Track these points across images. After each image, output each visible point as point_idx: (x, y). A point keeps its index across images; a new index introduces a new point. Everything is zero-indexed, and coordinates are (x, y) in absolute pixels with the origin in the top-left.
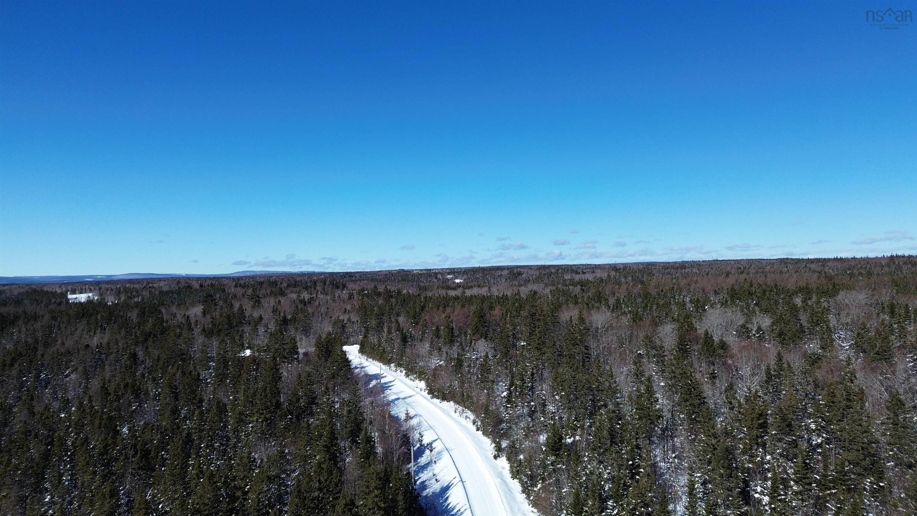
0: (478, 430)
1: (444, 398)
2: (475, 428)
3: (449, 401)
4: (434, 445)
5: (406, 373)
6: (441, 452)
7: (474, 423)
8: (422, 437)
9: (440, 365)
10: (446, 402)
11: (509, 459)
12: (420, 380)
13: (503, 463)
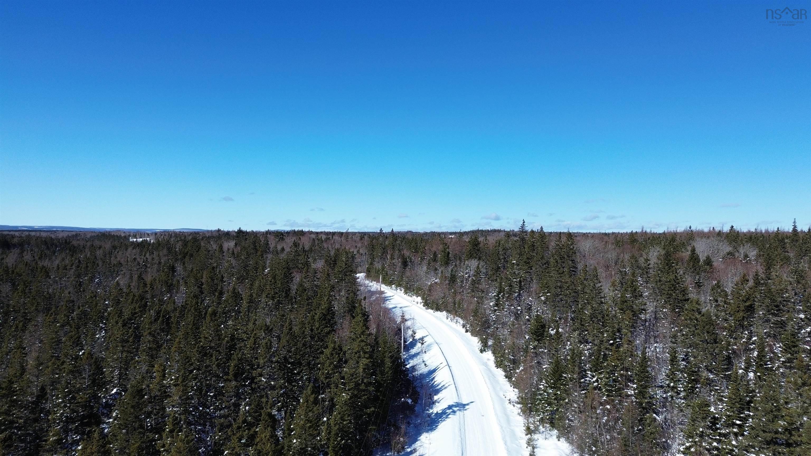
0: (467, 331)
1: (438, 309)
2: (464, 330)
3: (441, 311)
4: (425, 339)
5: (405, 291)
6: (431, 345)
7: (464, 326)
8: (415, 334)
9: (436, 283)
10: (439, 312)
11: (494, 353)
12: (417, 297)
13: (489, 356)
